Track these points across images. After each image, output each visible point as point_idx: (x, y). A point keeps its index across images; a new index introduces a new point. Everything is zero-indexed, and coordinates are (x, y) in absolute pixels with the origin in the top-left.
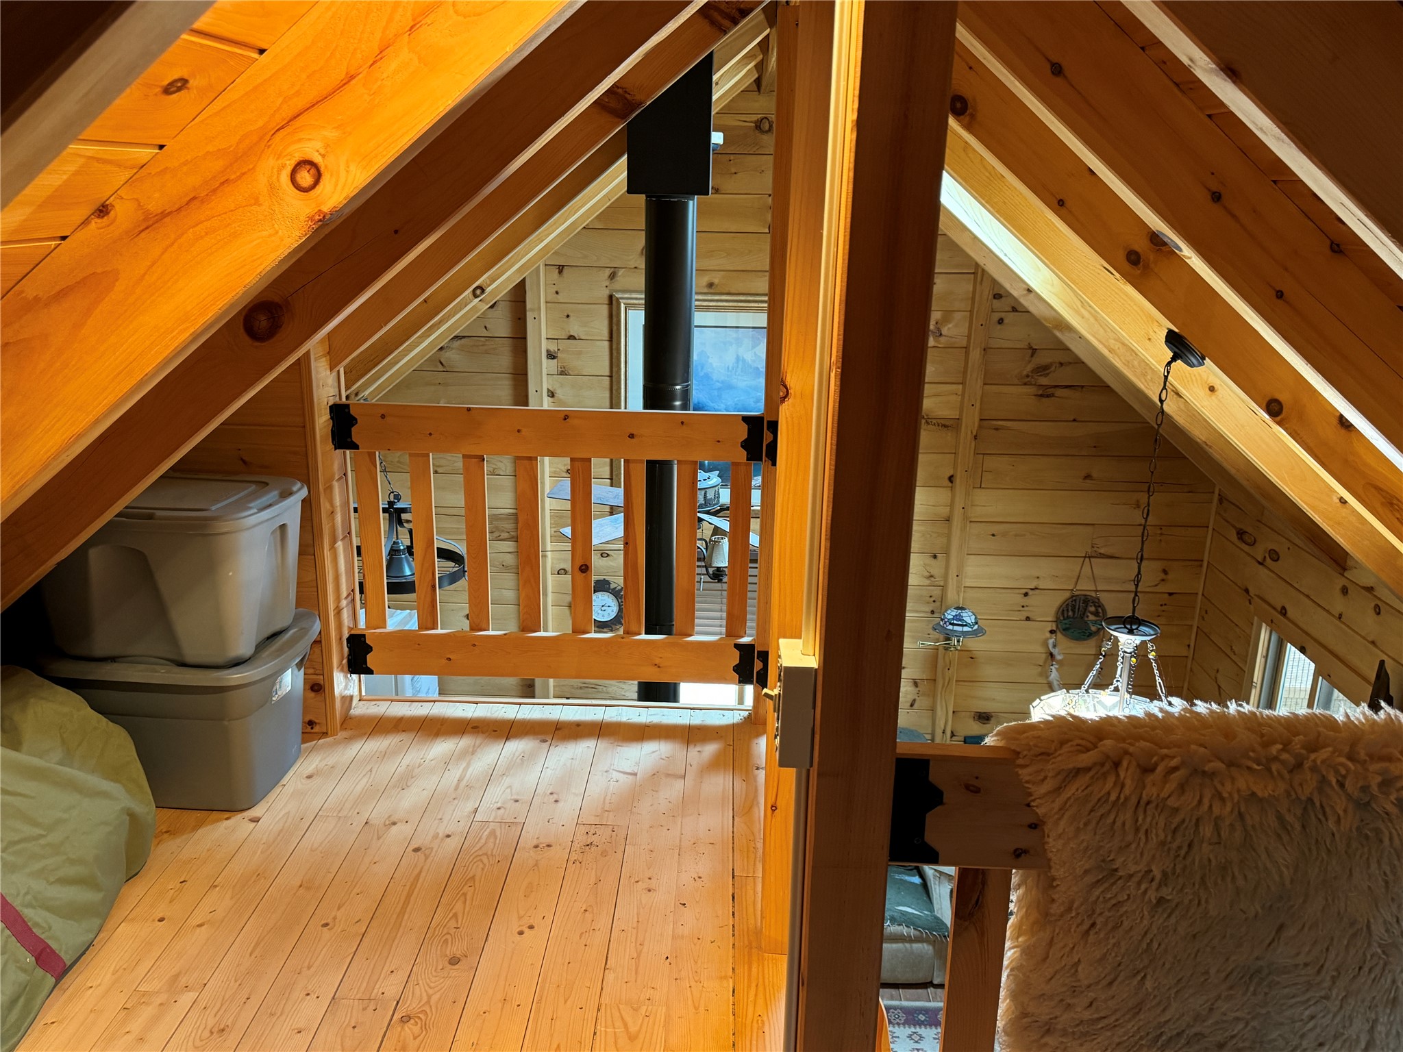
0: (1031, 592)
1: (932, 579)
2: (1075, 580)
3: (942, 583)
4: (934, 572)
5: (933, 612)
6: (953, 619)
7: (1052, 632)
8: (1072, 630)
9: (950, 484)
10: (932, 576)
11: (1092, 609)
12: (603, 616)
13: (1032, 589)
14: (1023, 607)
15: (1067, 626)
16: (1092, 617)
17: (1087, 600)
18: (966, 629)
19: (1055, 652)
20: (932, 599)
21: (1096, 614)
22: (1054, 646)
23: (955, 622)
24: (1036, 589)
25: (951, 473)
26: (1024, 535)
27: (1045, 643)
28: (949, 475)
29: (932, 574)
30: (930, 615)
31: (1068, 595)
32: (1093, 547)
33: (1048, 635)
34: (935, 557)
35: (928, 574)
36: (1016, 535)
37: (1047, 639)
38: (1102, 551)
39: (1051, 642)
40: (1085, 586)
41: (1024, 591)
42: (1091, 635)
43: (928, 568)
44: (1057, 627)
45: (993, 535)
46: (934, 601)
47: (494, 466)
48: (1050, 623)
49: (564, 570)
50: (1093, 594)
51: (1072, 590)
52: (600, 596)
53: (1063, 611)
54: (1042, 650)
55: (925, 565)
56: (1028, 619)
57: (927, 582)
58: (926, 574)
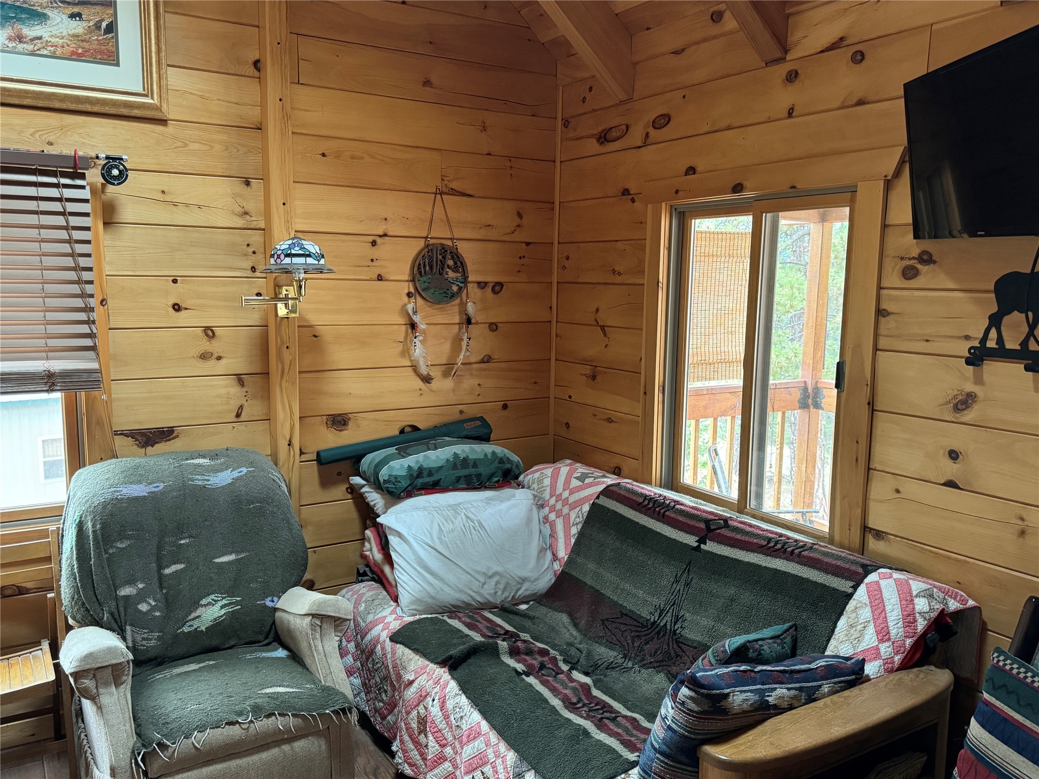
0: (379, 240)
1: (248, 217)
2: (427, 224)
3: (262, 225)
4: (250, 206)
5: (253, 269)
6: (290, 248)
7: (409, 295)
8: (432, 291)
9: (257, 74)
10: (246, 213)
11: (451, 263)
13: (380, 236)
14: (372, 260)
15: (426, 284)
16: (451, 274)
17: (444, 249)
18: (310, 260)
19: (417, 319)
20: (251, 250)
21: (455, 270)
22: (415, 312)
23: (293, 252)
24: (385, 235)
25: (257, 57)
26: (362, 158)
27: (404, 311)
28: (253, 60)
29: (246, 208)
30: (250, 273)
31: (421, 244)
32: (443, 180)
33: (406, 299)
34: (248, 183)
35: (240, 209)
36: (352, 158)
37: (405, 305)
38: (454, 185)
39: (410, 307)
40: (440, 233)
41: (371, 239)
42: (453, 296)
43: (239, 200)
44: (416, 289)
45: (324, 155)
46: (254, 253)
48: (407, 283)
50: (449, 243)
51: (426, 238)
53: (420, 265)
54: (402, 321)
55: (235, 196)
56: (380, 278)
57: (240, 223)
58: (238, 210)
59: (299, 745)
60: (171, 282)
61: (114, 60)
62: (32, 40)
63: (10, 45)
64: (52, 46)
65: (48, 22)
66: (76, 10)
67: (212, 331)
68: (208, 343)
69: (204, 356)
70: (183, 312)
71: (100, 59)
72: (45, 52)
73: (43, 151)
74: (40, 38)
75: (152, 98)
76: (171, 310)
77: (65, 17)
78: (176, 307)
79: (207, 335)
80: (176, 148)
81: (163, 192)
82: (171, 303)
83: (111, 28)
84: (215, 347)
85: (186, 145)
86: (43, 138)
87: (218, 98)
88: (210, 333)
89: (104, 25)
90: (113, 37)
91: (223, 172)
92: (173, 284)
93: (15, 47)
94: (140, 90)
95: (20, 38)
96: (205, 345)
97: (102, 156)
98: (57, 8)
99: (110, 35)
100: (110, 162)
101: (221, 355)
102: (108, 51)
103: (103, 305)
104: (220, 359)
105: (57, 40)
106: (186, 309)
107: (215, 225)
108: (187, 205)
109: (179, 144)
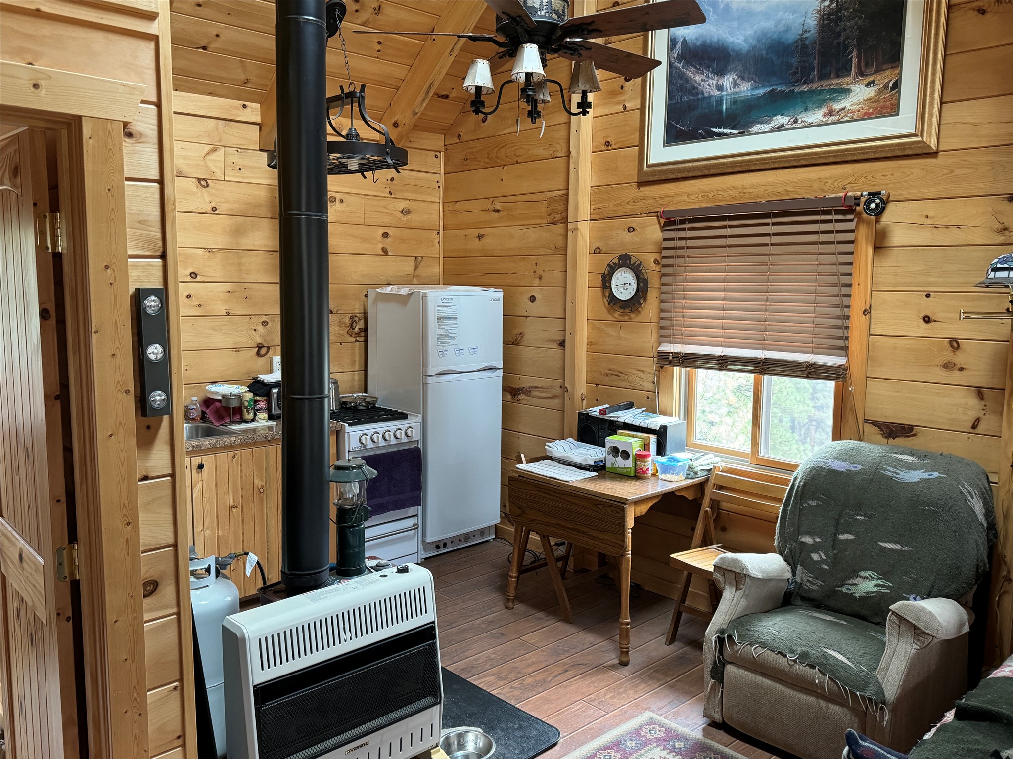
1: (1007, 232)
6: (998, 263)
10: (1005, 229)
12: (625, 295)
29: (1006, 224)
34: (1011, 199)
35: (998, 226)
43: (999, 216)
47: (554, 149)
49: (599, 248)
52: (623, 273)
55: (995, 213)
57: (1000, 239)
58: (997, 226)
59: (834, 708)
60: (925, 296)
61: (895, 111)
62: (838, 112)
63: (824, 120)
64: (851, 113)
65: (851, 94)
66: (871, 78)
67: (958, 343)
68: (952, 354)
69: (948, 366)
70: (933, 323)
71: (885, 113)
72: (846, 118)
73: (825, 196)
74: (844, 109)
75: (922, 136)
76: (922, 321)
77: (862, 87)
78: (926, 319)
79: (952, 346)
80: (944, 175)
81: (927, 217)
82: (922, 315)
83: (897, 85)
84: (960, 358)
85: (952, 172)
86: (840, 185)
87: (990, 121)
88: (955, 345)
89: (891, 84)
90: (896, 93)
91: (986, 192)
92: (926, 298)
93: (826, 121)
94: (912, 131)
95: (831, 113)
96: (948, 355)
97: (865, 193)
98: (858, 81)
99: (895, 91)
100: (870, 198)
101: (964, 366)
102: (892, 105)
103: (865, 315)
104: (961, 370)
105: (856, 106)
106: (935, 321)
107: (971, 243)
108: (947, 227)
109: (946, 171)
